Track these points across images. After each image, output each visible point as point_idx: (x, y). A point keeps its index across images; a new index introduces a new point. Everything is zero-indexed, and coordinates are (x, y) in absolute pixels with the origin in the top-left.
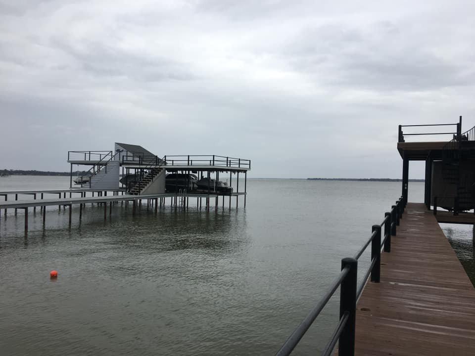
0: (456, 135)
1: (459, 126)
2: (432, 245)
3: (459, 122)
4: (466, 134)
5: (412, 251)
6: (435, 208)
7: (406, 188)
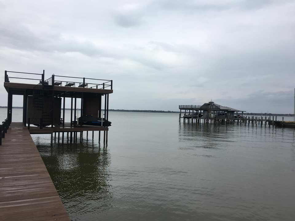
0: (41, 81)
1: (43, 75)
2: (25, 149)
3: (43, 73)
4: (47, 81)
5: (12, 154)
6: (29, 125)
7: (10, 113)
